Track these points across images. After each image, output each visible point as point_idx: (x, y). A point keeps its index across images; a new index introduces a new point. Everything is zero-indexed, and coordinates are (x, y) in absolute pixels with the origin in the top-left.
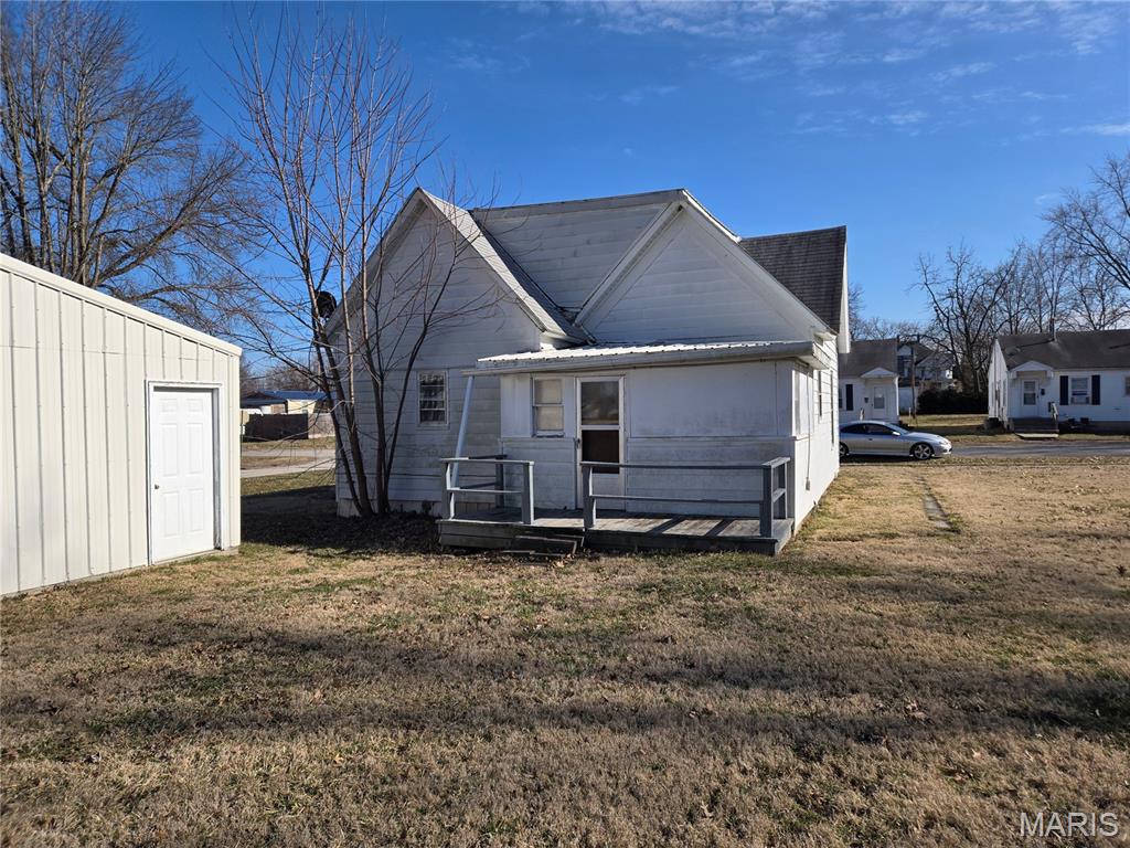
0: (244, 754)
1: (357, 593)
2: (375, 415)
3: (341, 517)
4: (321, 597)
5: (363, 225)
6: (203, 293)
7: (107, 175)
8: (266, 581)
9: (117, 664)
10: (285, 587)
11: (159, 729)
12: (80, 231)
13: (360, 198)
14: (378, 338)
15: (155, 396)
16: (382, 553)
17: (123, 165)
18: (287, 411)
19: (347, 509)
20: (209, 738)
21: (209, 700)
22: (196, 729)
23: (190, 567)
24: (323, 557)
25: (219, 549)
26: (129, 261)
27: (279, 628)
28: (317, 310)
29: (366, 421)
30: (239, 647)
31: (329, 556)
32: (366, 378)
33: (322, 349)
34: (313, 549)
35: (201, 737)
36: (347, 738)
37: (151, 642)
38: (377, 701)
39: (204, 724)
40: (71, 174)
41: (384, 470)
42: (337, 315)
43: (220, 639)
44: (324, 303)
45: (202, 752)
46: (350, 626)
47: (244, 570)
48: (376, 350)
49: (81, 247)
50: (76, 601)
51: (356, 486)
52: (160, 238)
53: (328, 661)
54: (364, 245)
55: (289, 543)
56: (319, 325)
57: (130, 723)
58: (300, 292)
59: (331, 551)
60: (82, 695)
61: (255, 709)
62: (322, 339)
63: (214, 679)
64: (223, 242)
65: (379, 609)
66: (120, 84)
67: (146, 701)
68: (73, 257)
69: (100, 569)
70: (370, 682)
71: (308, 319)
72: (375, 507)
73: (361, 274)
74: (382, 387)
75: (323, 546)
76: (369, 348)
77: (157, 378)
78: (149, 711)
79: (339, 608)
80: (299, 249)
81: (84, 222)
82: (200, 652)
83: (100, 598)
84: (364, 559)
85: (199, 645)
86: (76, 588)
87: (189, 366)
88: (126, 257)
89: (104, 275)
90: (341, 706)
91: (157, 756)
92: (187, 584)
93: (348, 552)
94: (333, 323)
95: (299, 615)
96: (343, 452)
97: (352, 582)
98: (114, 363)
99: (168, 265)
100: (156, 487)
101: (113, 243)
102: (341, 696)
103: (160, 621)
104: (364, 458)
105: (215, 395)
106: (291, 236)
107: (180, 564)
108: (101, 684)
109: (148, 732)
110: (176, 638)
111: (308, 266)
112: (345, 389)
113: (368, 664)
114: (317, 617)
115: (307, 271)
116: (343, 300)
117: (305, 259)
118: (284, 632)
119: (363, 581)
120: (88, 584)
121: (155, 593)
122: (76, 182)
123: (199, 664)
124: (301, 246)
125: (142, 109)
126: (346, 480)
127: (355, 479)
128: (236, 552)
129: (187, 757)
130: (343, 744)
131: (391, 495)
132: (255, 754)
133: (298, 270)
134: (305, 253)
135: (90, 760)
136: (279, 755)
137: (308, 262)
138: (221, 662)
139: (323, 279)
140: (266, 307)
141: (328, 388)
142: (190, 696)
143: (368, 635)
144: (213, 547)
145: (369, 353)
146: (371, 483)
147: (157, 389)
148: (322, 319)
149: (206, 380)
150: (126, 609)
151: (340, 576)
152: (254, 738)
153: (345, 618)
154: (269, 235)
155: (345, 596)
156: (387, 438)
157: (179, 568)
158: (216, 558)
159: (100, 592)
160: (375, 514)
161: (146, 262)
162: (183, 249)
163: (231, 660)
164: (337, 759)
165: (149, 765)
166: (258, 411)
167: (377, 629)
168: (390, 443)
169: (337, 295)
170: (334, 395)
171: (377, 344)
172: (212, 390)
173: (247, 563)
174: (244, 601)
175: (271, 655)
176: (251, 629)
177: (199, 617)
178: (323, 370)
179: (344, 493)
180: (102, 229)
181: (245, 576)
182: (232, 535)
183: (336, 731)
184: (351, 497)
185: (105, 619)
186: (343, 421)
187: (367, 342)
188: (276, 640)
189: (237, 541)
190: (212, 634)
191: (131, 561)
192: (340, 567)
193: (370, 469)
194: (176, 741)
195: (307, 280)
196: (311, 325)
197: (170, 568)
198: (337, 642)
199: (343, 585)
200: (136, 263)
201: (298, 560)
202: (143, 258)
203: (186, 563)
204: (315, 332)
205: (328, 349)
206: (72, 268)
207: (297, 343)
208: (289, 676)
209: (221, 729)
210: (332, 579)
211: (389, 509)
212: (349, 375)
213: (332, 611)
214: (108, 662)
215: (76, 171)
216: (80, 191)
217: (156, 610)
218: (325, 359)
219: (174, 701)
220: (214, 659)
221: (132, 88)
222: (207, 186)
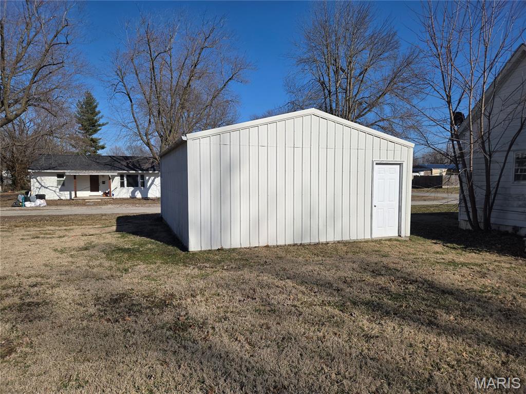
0: (415, 334)
1: (473, 270)
2: (485, 177)
3: (461, 229)
4: (451, 268)
5: (484, 72)
6: (396, 121)
7: (360, 75)
8: (422, 255)
9: (360, 277)
10: (432, 260)
11: (378, 310)
12: (349, 101)
13: (484, 58)
14: (489, 134)
15: (376, 167)
16: (486, 251)
17: (367, 69)
18: (432, 174)
19: (464, 225)
20: (399, 321)
21: (398, 304)
22: (393, 316)
23: (387, 242)
24: (451, 248)
25: (400, 236)
26: (366, 110)
27: (430, 279)
28: (454, 122)
29: (479, 180)
30: (410, 283)
31: (454, 248)
32: (480, 156)
33: (455, 142)
34: (446, 243)
35: (395, 320)
36: (470, 346)
37: (373, 272)
38: (487, 332)
39: (396, 314)
40: (347, 78)
41: (489, 207)
42: (465, 123)
43: (402, 277)
44: (458, 118)
45: (396, 327)
46: (469, 287)
47: (412, 248)
48: (487, 141)
49: (349, 107)
50: (345, 249)
51: (471, 214)
52: (379, 98)
53: (457, 302)
54: (484, 83)
55: (433, 239)
56: (454, 130)
57: (366, 304)
58: (445, 113)
59: (455, 246)
60: (348, 287)
61: (419, 315)
62: (455, 137)
63: (400, 295)
64: (406, 96)
65: (487, 282)
66: (367, 34)
67: (372, 297)
68: (346, 111)
69: (354, 237)
70: (482, 320)
71: (448, 127)
72: (482, 226)
73: (481, 100)
74: (490, 161)
75: (451, 242)
76: (483, 140)
77: (377, 159)
78: (373, 301)
79: (462, 276)
80: (446, 92)
81: (351, 96)
82: (393, 281)
83: (354, 249)
84: (475, 253)
85: (393, 278)
86: (345, 243)
87: (391, 153)
88: (366, 108)
89: (357, 118)
90: (465, 327)
91: (377, 322)
92: (387, 249)
93: (465, 248)
94: (462, 129)
95: (440, 275)
96: (464, 196)
97: (469, 264)
98: (361, 152)
99: (382, 110)
100: (375, 206)
101: (361, 104)
102: (466, 322)
103: (376, 264)
104: (476, 200)
105: (401, 167)
106: (442, 86)
107: (383, 240)
108: (355, 284)
109: (373, 310)
110: (383, 272)
111: (450, 100)
112: (467, 162)
113: (481, 310)
114: (450, 278)
115: (449, 102)
116: (469, 115)
117: (449, 96)
118: (433, 282)
119: (476, 265)
120: (349, 243)
121: (374, 251)
122: (349, 80)
123: (393, 286)
124: (447, 90)
125: (375, 42)
126: (465, 210)
127: (470, 210)
128: (408, 239)
129: (390, 326)
130: (467, 348)
131: (492, 220)
132: (420, 337)
133: (444, 102)
134: (449, 92)
135: (351, 315)
136: (433, 341)
137: (450, 97)
138: (403, 288)
139: (458, 105)
140: (426, 123)
141: (457, 162)
142: (390, 300)
143: (479, 294)
144: (397, 235)
145: (483, 143)
146: (480, 213)
147: (377, 164)
148: (456, 126)
149: (398, 160)
150: (363, 256)
151: (462, 260)
152: (420, 329)
153: (466, 282)
154: (431, 87)
155: (465, 270)
156: (491, 189)
157: (383, 242)
158: (398, 240)
159: (353, 246)
160: (481, 230)
161: (373, 110)
162: (389, 102)
163: (407, 289)
164: (464, 354)
165: (374, 325)
166: (417, 174)
167: (486, 292)
168: (493, 192)
169: (465, 113)
170: (460, 166)
171: (489, 137)
172: (400, 164)
173: (413, 245)
174: (412, 262)
175: (426, 291)
176: (415, 276)
177: (391, 265)
178: (454, 152)
179: (463, 217)
180: (357, 98)
181: (412, 251)
182: (406, 231)
183: (463, 340)
184: (467, 219)
185: (355, 258)
186: (464, 179)
187: (482, 137)
188: (429, 284)
189: (408, 234)
190: (398, 274)
191: (364, 236)
192: (461, 255)
193: (480, 206)
194: (384, 318)
195: (449, 107)
196: (450, 130)
197: (379, 241)
198: (462, 293)
199: (463, 264)
200: (369, 111)
201: (438, 247)
202: (372, 108)
203: (386, 240)
204: (452, 133)
205: (458, 142)
206: (346, 116)
207: (441, 140)
208: (436, 304)
209: (404, 319)
210: (457, 260)
211: (491, 229)
212: (470, 155)
213: (457, 277)
214: (357, 276)
215: (349, 75)
216: (350, 84)
217: (374, 259)
218: (456, 147)
219: (383, 300)
220: (400, 286)
221: (372, 34)
222: (400, 70)
